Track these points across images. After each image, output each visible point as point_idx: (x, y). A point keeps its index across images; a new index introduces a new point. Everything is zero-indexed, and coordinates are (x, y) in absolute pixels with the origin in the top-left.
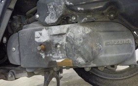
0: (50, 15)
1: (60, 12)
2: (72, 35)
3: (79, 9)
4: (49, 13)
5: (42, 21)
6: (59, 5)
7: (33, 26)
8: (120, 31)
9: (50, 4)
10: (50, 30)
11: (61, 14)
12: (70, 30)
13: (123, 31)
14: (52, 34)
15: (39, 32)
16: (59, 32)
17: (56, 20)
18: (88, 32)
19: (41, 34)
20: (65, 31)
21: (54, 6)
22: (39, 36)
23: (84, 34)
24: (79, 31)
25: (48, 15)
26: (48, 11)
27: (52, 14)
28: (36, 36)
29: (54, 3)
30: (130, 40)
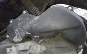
0: (16, 36)
1: (23, 34)
2: (33, 52)
3: (35, 37)
4: (16, 35)
5: (11, 40)
6: (22, 29)
7: (5, 43)
8: (66, 47)
9: (16, 29)
10: (17, 47)
11: (24, 36)
12: (31, 48)
13: (68, 47)
14: (19, 50)
15: (10, 48)
16: (24, 49)
17: (21, 39)
18: (44, 50)
19: (11, 50)
20: (28, 48)
21: (18, 30)
22: (10, 51)
23: (41, 51)
24: (38, 49)
25: (15, 36)
26: (15, 33)
27: (18, 35)
28: (7, 52)
29: (18, 28)
30: (73, 53)
